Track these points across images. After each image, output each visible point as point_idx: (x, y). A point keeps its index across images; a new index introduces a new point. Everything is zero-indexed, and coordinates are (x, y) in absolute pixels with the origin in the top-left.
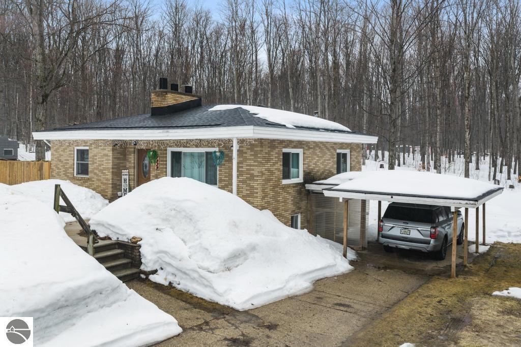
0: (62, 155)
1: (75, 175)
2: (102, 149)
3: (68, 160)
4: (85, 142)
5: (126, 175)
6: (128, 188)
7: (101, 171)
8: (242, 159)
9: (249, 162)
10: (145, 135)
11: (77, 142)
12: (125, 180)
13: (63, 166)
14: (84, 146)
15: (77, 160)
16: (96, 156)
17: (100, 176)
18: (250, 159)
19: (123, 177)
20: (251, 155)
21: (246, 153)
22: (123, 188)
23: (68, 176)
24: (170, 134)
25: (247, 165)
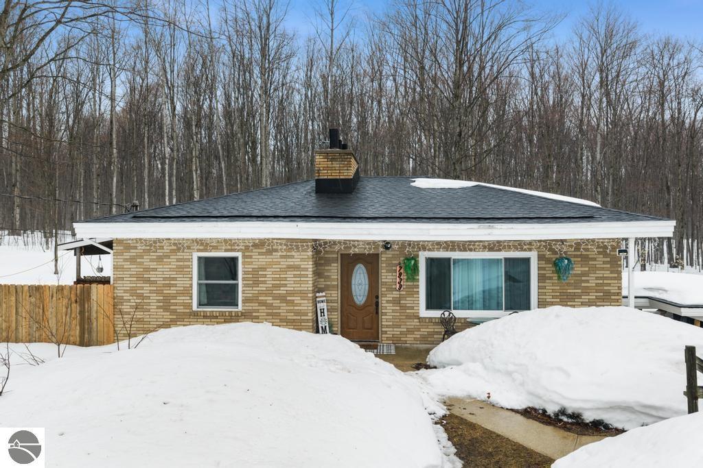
0: (155, 270)
1: (195, 308)
2: (282, 257)
3: (174, 279)
4: (230, 243)
5: (322, 302)
6: (327, 325)
7: (283, 298)
8: (587, 269)
9: (600, 273)
10: (432, 232)
11: (203, 244)
12: (322, 312)
13: (159, 292)
14: (226, 250)
15: (199, 279)
16: (264, 269)
17: (279, 308)
18: (603, 269)
19: (318, 305)
20: (604, 263)
21: (595, 259)
22: (320, 325)
23: (174, 312)
24: (495, 232)
25: (597, 278)
